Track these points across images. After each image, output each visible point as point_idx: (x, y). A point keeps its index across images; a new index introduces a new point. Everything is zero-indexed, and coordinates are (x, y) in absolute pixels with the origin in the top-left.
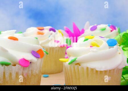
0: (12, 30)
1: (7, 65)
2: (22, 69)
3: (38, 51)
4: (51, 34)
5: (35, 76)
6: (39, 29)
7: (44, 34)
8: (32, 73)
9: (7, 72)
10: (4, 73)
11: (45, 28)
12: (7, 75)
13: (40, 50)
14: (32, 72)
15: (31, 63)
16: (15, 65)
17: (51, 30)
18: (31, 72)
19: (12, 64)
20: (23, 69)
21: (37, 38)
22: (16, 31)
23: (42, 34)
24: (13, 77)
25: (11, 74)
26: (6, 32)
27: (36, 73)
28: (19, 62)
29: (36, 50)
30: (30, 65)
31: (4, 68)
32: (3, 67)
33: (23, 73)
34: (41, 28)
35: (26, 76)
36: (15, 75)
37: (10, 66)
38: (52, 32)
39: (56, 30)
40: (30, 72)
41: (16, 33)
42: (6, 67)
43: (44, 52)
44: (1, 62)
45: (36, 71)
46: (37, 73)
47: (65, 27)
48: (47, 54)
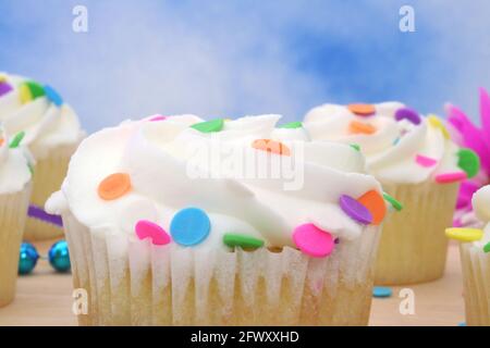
0: (265, 116)
1: (249, 246)
2: (305, 265)
3: (363, 196)
4: (404, 132)
5: (352, 292)
6: (357, 114)
7: (378, 133)
8: (340, 282)
9: (249, 275)
10: (237, 276)
11: (378, 107)
12: (248, 288)
13: (372, 194)
14: (340, 278)
15: (336, 241)
16: (278, 249)
17: (400, 115)
18: (337, 275)
19: (267, 243)
20: (309, 266)
21: (357, 148)
22: (281, 120)
23: (369, 131)
24: (269, 293)
25: (261, 281)
26: (241, 121)
27: (356, 280)
28: (294, 236)
29: (356, 194)
30: (335, 250)
31: (239, 260)
32: (235, 254)
33: (307, 277)
34: (365, 108)
35: (318, 293)
36: (279, 285)
37: (262, 251)
38: (405, 123)
39: (422, 117)
40: (334, 278)
41: (279, 125)
42: (245, 254)
43: (388, 203)
44: (225, 237)
45: (356, 274)
46: (360, 281)
47: (448, 105)
48: (397, 208)
